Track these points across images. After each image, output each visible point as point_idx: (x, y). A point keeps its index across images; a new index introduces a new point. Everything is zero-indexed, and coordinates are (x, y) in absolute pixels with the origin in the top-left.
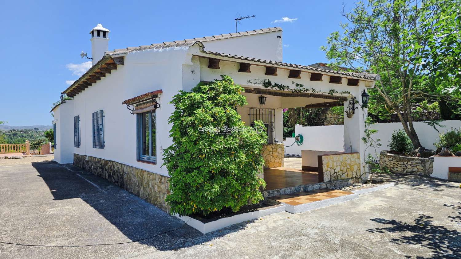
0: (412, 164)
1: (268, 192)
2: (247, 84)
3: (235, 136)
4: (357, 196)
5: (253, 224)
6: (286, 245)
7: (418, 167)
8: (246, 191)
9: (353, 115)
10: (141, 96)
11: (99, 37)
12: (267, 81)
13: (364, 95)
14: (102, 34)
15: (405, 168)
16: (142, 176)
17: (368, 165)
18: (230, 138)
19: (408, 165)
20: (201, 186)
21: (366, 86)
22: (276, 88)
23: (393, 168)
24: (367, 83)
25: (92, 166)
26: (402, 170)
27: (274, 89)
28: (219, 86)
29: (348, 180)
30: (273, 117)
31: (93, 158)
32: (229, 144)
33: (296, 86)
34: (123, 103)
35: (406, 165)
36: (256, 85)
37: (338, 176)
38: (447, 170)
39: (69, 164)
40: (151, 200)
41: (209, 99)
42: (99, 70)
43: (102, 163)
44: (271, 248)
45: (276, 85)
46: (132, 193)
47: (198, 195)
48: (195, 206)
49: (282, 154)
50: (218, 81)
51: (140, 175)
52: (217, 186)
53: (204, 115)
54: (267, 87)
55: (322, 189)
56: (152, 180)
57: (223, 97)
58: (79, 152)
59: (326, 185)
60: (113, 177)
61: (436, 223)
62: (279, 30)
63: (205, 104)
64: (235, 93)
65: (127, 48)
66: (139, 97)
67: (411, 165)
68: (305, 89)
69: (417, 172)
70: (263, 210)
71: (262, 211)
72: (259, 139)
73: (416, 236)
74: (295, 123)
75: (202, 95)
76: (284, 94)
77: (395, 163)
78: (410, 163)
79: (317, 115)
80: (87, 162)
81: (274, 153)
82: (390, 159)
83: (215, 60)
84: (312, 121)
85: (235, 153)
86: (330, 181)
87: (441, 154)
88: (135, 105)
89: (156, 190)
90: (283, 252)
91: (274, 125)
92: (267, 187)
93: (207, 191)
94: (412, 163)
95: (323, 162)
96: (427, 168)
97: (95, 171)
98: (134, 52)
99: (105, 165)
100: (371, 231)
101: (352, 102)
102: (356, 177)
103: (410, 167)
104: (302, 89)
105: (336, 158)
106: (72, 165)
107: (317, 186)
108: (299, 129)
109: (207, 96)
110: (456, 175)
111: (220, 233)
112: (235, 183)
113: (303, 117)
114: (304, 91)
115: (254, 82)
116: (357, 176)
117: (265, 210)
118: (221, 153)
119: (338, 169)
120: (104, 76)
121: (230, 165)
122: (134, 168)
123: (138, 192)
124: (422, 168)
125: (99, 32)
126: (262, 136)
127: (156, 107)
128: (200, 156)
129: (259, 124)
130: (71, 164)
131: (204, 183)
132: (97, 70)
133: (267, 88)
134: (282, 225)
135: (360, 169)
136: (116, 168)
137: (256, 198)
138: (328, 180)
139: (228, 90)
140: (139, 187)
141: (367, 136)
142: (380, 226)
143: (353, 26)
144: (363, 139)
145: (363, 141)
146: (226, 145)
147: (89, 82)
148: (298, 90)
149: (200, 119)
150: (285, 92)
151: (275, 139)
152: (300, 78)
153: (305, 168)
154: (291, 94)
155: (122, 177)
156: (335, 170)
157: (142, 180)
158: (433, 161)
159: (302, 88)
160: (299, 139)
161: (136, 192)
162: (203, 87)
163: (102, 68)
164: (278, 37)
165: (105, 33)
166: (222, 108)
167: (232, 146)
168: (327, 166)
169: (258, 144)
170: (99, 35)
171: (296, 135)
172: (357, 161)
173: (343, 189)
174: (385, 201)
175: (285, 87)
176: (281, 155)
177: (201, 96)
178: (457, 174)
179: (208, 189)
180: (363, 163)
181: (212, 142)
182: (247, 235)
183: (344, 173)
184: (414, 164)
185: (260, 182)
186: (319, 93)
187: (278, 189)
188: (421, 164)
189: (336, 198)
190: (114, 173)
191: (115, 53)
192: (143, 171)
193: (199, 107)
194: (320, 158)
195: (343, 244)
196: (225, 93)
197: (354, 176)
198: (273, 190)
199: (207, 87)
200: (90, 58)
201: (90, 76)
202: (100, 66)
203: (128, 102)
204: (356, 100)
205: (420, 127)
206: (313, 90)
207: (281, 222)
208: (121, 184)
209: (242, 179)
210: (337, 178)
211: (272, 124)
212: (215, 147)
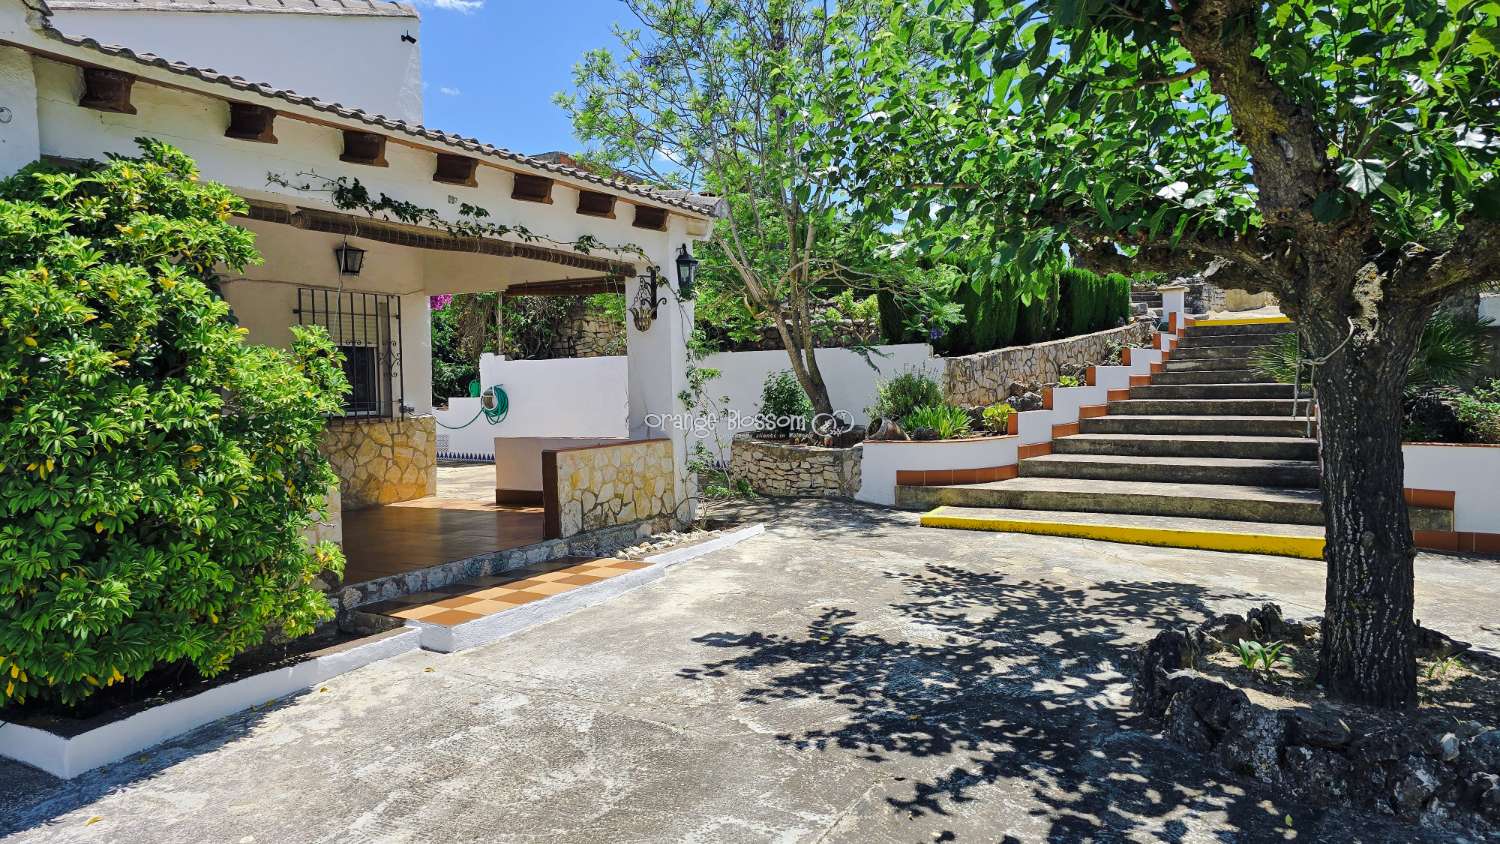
0: (812, 467)
1: (358, 589)
2: (264, 189)
3: (200, 381)
4: (660, 573)
5: (291, 710)
6: (405, 769)
7: (827, 475)
8: (256, 593)
9: (654, 322)
12: (350, 185)
13: (683, 260)
15: (794, 478)
17: (694, 476)
18: (178, 390)
19: (802, 471)
20: (43, 588)
21: (689, 234)
22: (388, 211)
23: (764, 480)
24: (691, 222)
26: (788, 486)
27: (379, 215)
28: (127, 182)
29: (639, 526)
30: (394, 323)
32: (174, 414)
33: (462, 212)
35: (798, 471)
36: (306, 195)
37: (607, 516)
38: (893, 480)
41: (77, 229)
44: (350, 788)
45: (386, 202)
47: (27, 627)
48: (15, 673)
49: (428, 452)
50: (124, 158)
52: (117, 585)
53: (46, 295)
54: (349, 205)
55: (556, 560)
57: (143, 226)
59: (570, 546)
61: (860, 629)
62: (405, 13)
63: (53, 250)
64: (204, 215)
67: (807, 470)
68: (496, 228)
69: (822, 489)
70: (336, 655)
71: (327, 658)
72: (310, 395)
73: (808, 671)
74: (480, 349)
75: (43, 212)
76: (421, 238)
77: (768, 465)
78: (806, 465)
79: (554, 323)
81: (396, 449)
82: (758, 455)
83: (110, 76)
84: (538, 344)
85: (204, 451)
86: (582, 532)
87: (880, 437)
90: (393, 796)
91: (395, 350)
92: (348, 568)
93: (68, 607)
94: (811, 464)
95: (560, 473)
96: (848, 475)
100: (690, 674)
101: (648, 280)
102: (660, 515)
103: (806, 476)
104: (484, 226)
105: (600, 456)
107: (538, 553)
108: (493, 368)
109: (67, 216)
110: (912, 491)
111: (144, 765)
112: (206, 569)
113: (505, 330)
114: (493, 232)
115: (293, 180)
116: (664, 512)
117: (340, 654)
118: (136, 453)
119: (606, 494)
121: (180, 495)
124: (835, 477)
126: (324, 387)
128: (32, 467)
129: (311, 339)
131: (59, 575)
133: (351, 211)
134: (403, 699)
135: (672, 490)
137: (300, 613)
138: (574, 531)
139: (170, 200)
141: (693, 387)
142: (718, 654)
143: (653, 40)
144: (681, 397)
145: (681, 404)
146: (160, 418)
148: (471, 229)
149: (25, 310)
150: (422, 232)
151: (401, 401)
152: (475, 184)
153: (505, 498)
154: (447, 241)
156: (596, 496)
158: (861, 458)
159: (483, 221)
160: (495, 402)
162: (50, 179)
164: (404, 38)
166: (141, 270)
167: (187, 424)
168: (574, 485)
169: (305, 416)
171: (484, 390)
172: (665, 465)
173: (621, 553)
174: (736, 579)
175: (421, 211)
176: (426, 456)
177: (34, 215)
178: (916, 490)
179: (78, 600)
180: (681, 470)
181: (89, 410)
182: (260, 756)
183: (626, 505)
184: (815, 466)
185: (321, 556)
186: (544, 244)
187: (400, 575)
188: (833, 466)
189: (596, 585)
193: (22, 262)
194: (549, 460)
195: (602, 730)
196: (151, 211)
197: (656, 511)
198: (379, 580)
199: (70, 182)
204: (660, 274)
205: (833, 362)
206: (524, 231)
207: (401, 689)
209: (242, 549)
210: (605, 521)
211: (389, 348)
212: (106, 429)
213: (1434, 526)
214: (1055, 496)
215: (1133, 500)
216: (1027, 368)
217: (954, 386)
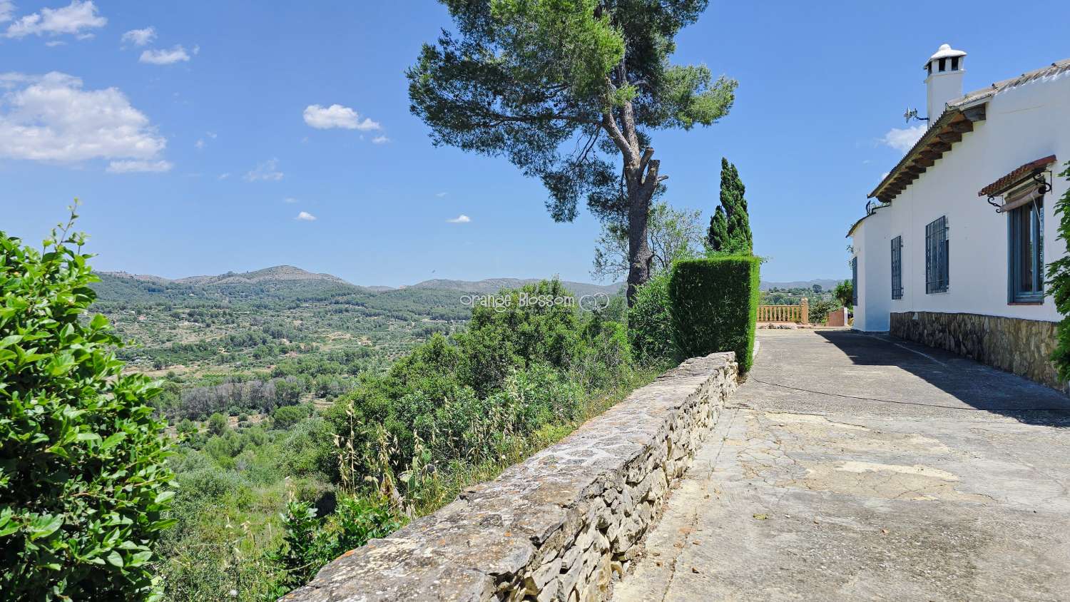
10: (1013, 173)
11: (942, 73)
14: (948, 64)
16: (1018, 330)
25: (923, 332)
31: (926, 316)
34: (980, 194)
39: (881, 333)
40: (1033, 375)
42: (938, 139)
43: (943, 320)
46: (999, 368)
51: (1014, 330)
56: (1036, 334)
58: (901, 307)
60: (964, 345)
65: (993, 85)
66: (1009, 175)
80: (916, 324)
88: (1005, 194)
89: (1043, 353)
97: (931, 338)
98: (1006, 90)
99: (949, 323)
106: (888, 334)
120: (950, 149)
122: (1003, 319)
123: (1011, 365)
125: (942, 61)
127: (1042, 191)
130: (885, 333)
132: (934, 139)
136: (969, 326)
140: (1011, 353)
147: (919, 166)
155: (980, 341)
157: (1017, 338)
161: (1006, 365)
163: (943, 134)
165: (955, 60)
170: (942, 68)
190: (966, 335)
191: (966, 101)
192: (1019, 321)
200: (922, 119)
201: (921, 153)
202: (938, 131)
203: (991, 191)
208: (979, 355)
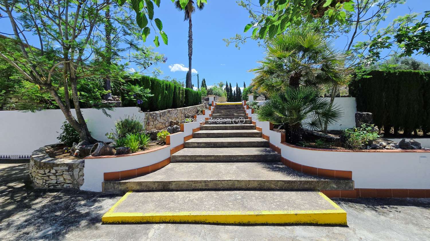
0: (57, 172)
7: (65, 176)
15: (47, 178)
19: (51, 174)
26: (44, 182)
35: (48, 174)
38: (102, 179)
67: (54, 174)
69: (63, 184)
78: (53, 171)
87: (96, 154)
94: (56, 170)
96: (76, 177)
103: (53, 177)
110: (112, 185)
124: (69, 177)
158: (84, 167)
178: (114, 184)
184: (59, 172)
188: (68, 172)
213: (347, 188)
214: (186, 183)
215: (223, 182)
216: (176, 116)
217: (149, 123)
